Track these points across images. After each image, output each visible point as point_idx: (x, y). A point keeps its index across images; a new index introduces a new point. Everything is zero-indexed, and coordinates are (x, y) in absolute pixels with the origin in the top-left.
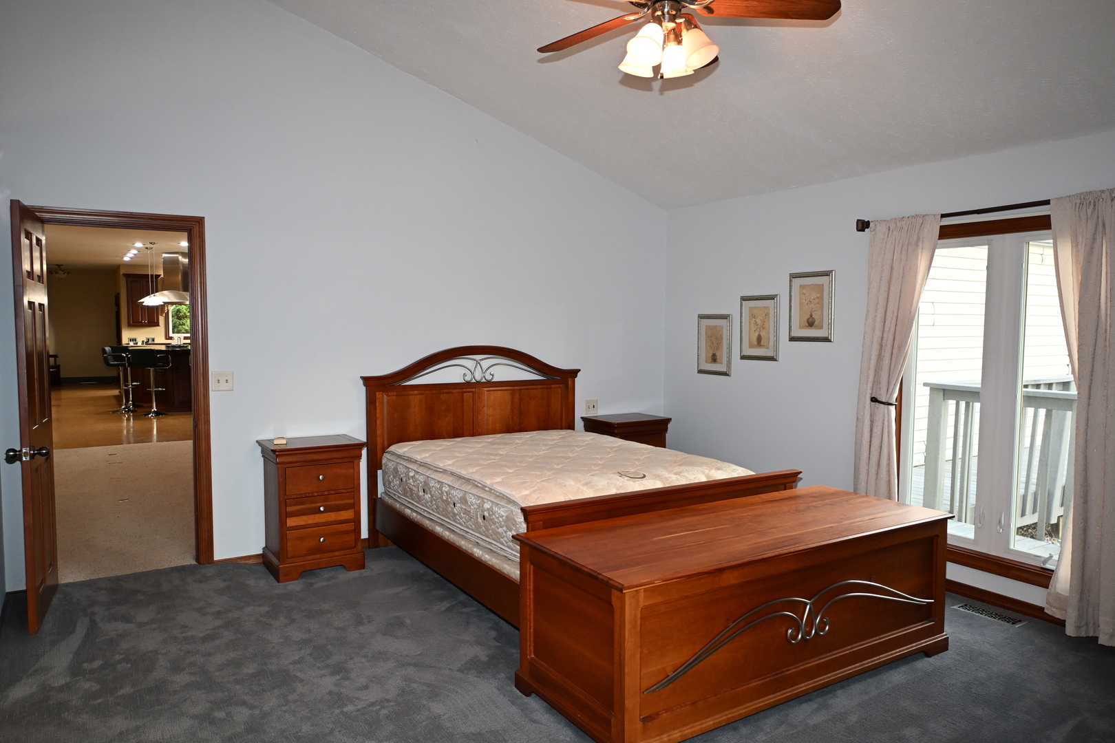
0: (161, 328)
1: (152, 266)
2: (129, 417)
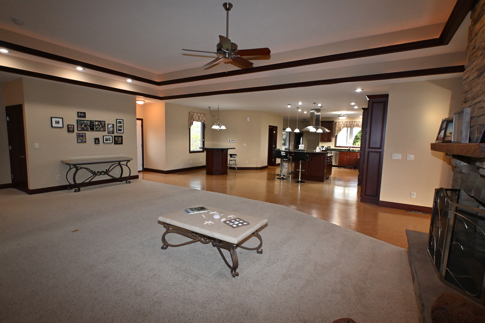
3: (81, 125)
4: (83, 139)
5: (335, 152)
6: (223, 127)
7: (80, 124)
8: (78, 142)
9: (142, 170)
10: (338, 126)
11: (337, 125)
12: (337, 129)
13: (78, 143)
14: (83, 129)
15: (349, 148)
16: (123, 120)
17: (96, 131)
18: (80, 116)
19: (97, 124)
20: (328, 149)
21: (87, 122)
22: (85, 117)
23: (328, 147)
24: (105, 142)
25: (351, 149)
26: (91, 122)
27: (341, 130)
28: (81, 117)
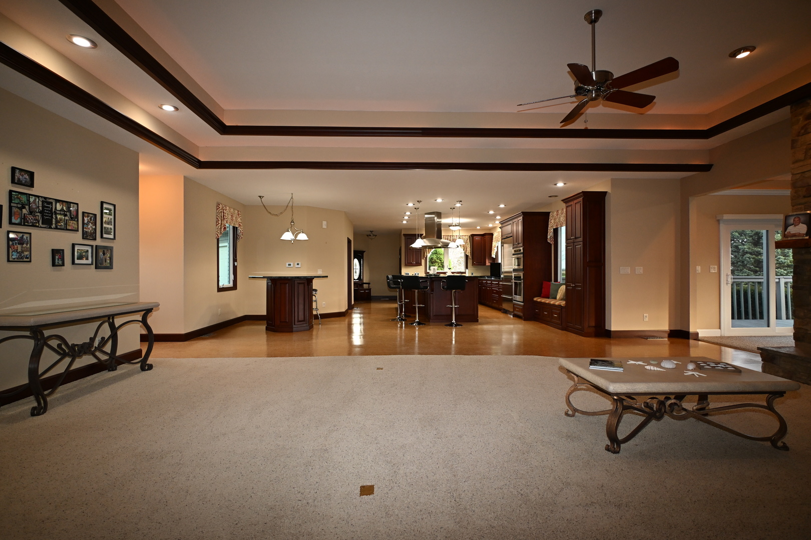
0: (423, 267)
1: (418, 229)
2: (402, 324)
3: (21, 209)
4: (22, 252)
6: (302, 237)
7: (19, 206)
8: (11, 260)
13: (8, 261)
14: (24, 222)
16: (114, 206)
17: (56, 228)
18: (19, 179)
19: (60, 211)
21: (35, 199)
22: (31, 185)
24: (77, 261)
26: (46, 201)
28: (20, 183)
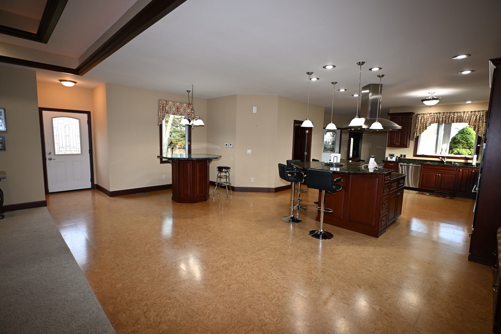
5: (415, 165)
9: (90, 187)
10: (421, 122)
11: (420, 118)
12: (419, 126)
15: (441, 158)
16: (4, 109)
20: (401, 159)
23: (401, 156)
25: (446, 160)
27: (426, 128)
